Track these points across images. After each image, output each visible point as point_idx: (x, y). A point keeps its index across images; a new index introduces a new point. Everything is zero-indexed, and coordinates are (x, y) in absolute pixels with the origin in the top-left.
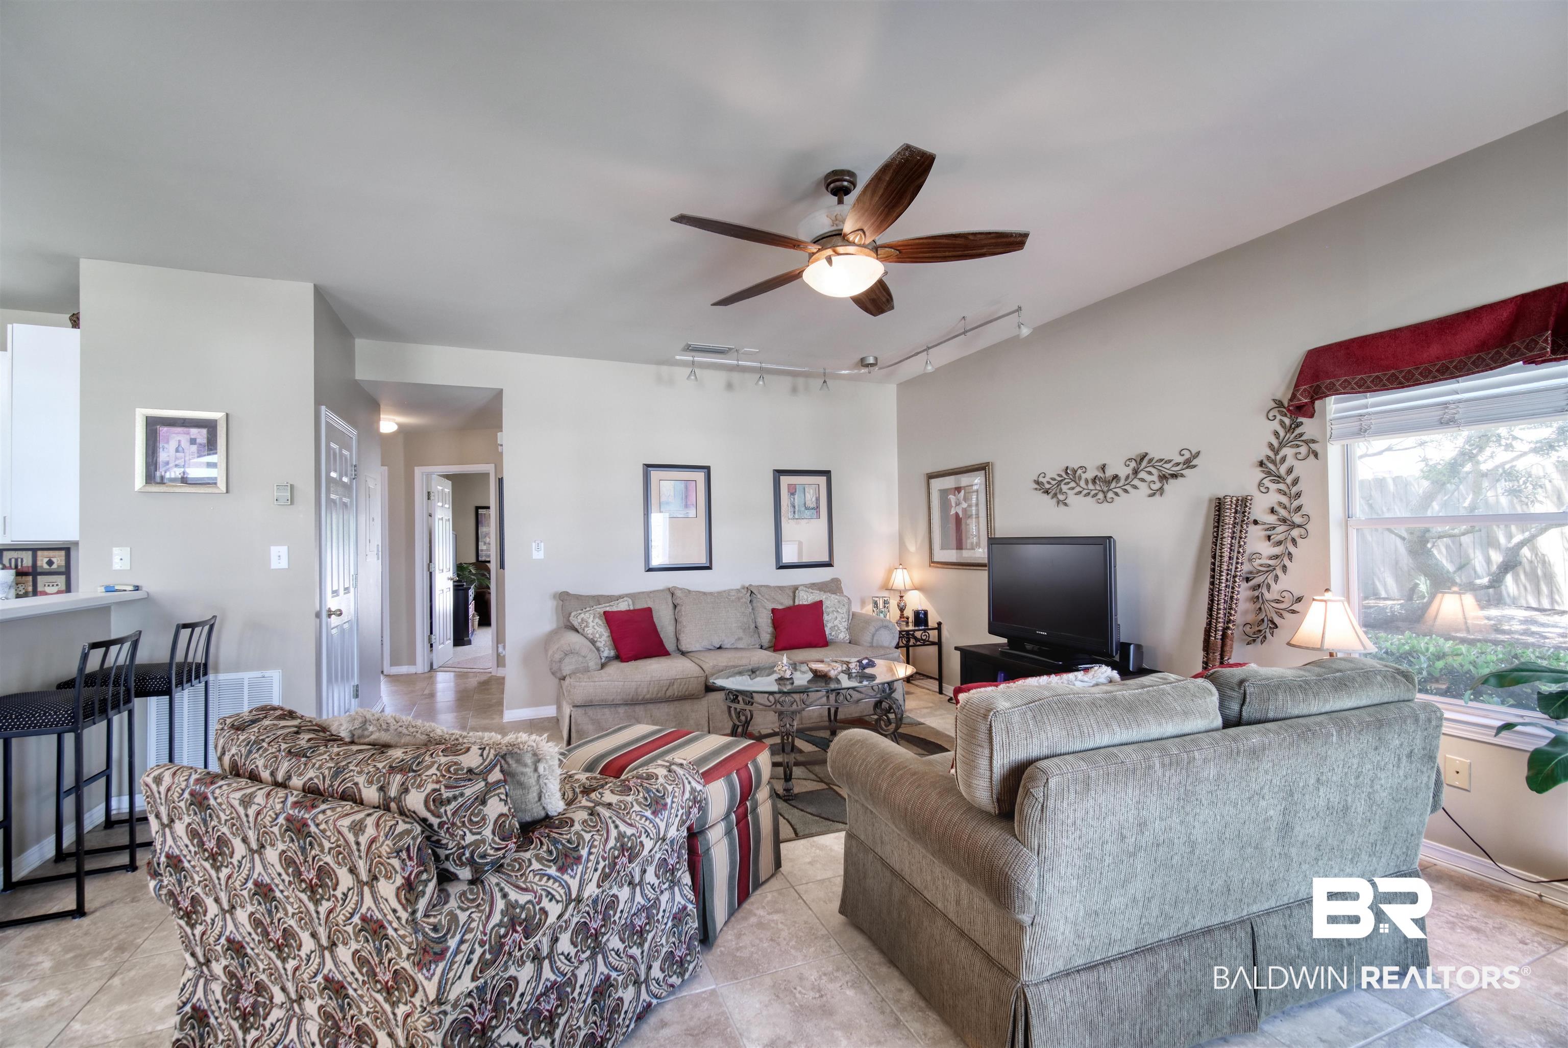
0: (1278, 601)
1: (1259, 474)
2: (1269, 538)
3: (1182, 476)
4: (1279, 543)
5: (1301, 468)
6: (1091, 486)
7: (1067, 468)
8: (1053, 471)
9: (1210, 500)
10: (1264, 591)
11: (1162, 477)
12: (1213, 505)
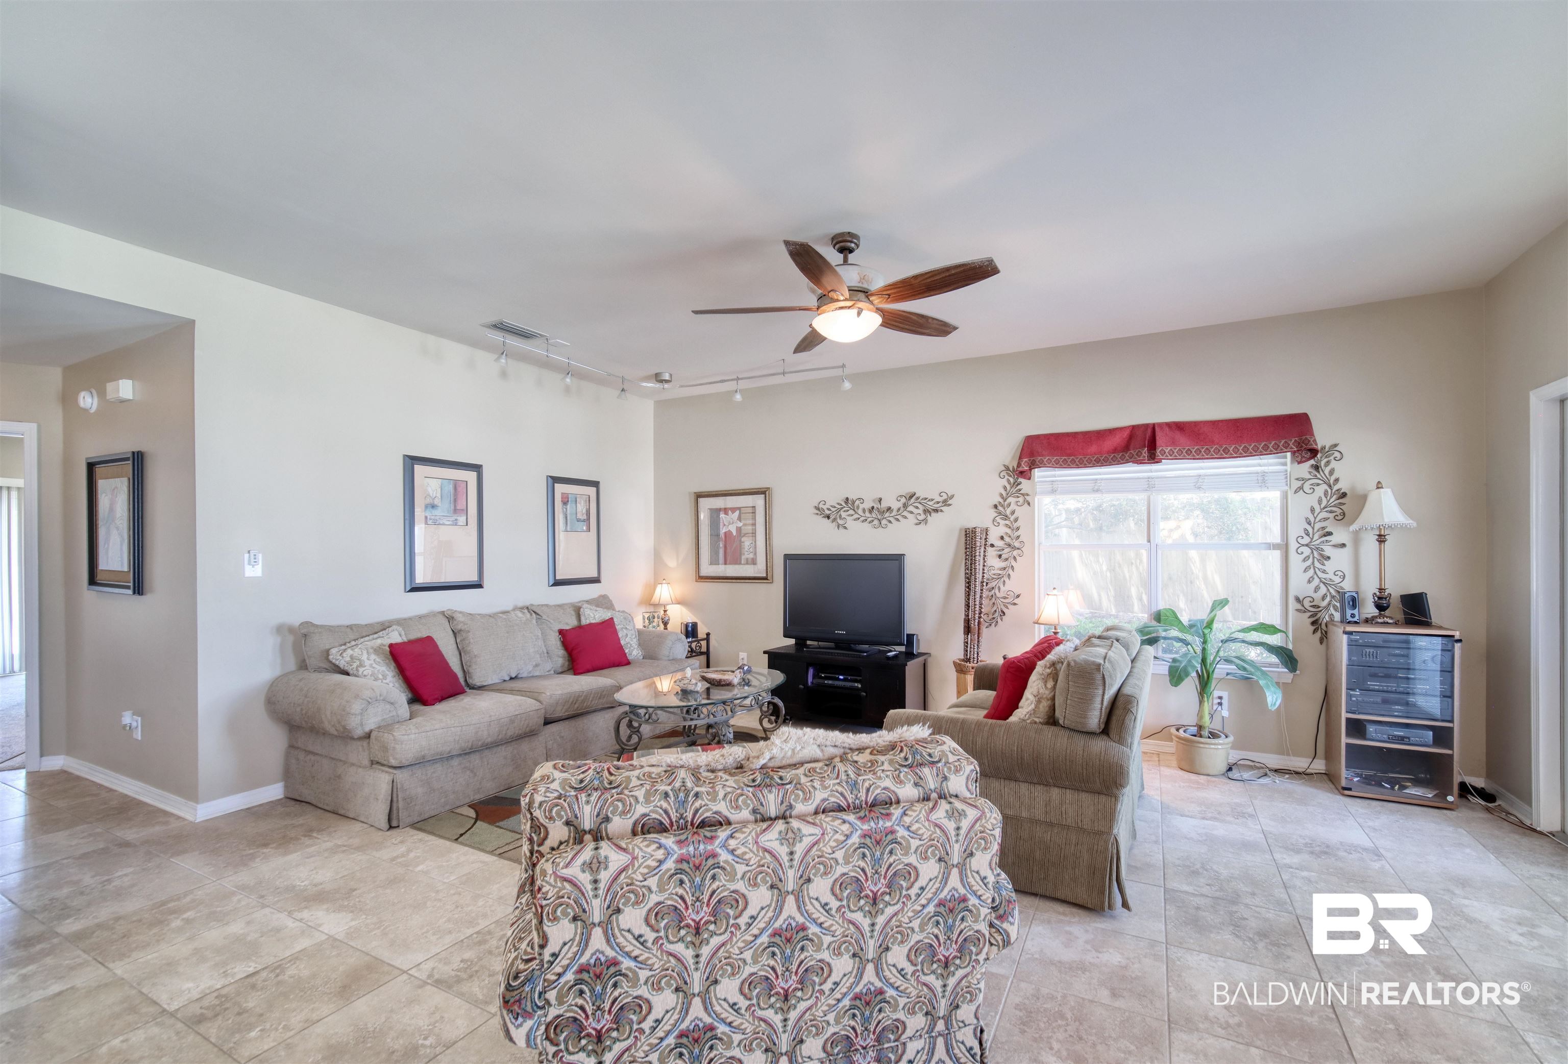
0: (1005, 598)
1: (992, 513)
2: (1000, 556)
3: (941, 511)
4: (1006, 559)
5: (1021, 512)
6: (867, 514)
7: (847, 499)
8: (833, 498)
9: (961, 530)
10: (997, 591)
11: (926, 511)
12: (964, 533)
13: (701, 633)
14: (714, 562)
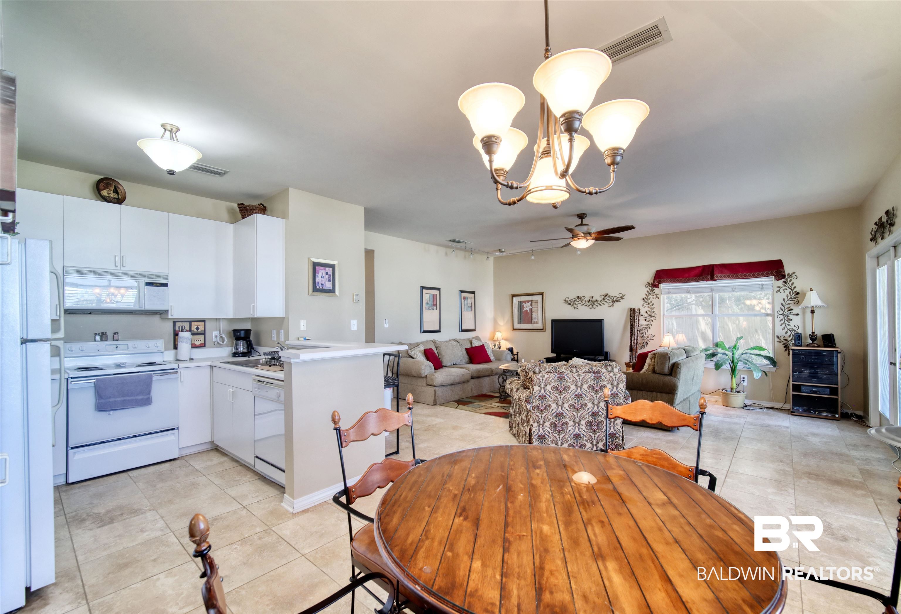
0: (648, 337)
1: (643, 302)
2: (646, 320)
3: (620, 301)
4: (649, 321)
5: (655, 301)
6: (587, 303)
7: (578, 297)
8: (572, 296)
9: (628, 309)
10: (644, 334)
11: (613, 301)
12: (630, 310)
13: (515, 353)
14: (520, 323)
